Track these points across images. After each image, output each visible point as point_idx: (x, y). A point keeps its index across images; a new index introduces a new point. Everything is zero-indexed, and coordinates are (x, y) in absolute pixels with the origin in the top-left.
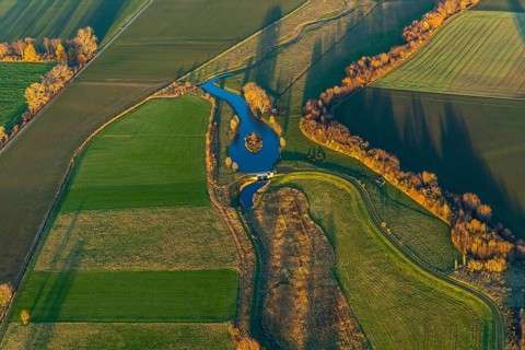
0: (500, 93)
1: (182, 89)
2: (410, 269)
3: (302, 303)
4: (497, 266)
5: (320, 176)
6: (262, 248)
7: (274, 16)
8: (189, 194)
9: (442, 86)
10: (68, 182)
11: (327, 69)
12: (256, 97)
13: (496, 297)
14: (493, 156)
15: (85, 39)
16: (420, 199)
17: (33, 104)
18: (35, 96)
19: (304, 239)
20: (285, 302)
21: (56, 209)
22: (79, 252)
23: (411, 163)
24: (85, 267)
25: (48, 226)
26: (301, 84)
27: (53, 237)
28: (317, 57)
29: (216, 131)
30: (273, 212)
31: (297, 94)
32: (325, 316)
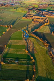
0: (47, 33)
1: (20, 30)
2: (40, 46)
3: (31, 48)
4: (47, 46)
5: (32, 38)
6: (28, 44)
7: (28, 25)
8: (21, 39)
9: (42, 32)
10: (10, 37)
11: (33, 30)
12: (27, 32)
13: (47, 49)
14: (47, 38)
15: (12, 26)
16: (41, 41)
17: (7, 31)
18: (7, 30)
19: (31, 43)
20: (30, 48)
21: (10, 39)
22: (12, 43)
23: (40, 38)
26: (30, 31)
27: (9, 42)
28: (32, 29)
29: (23, 34)
30: (28, 41)
31: (30, 32)
32: (33, 49)
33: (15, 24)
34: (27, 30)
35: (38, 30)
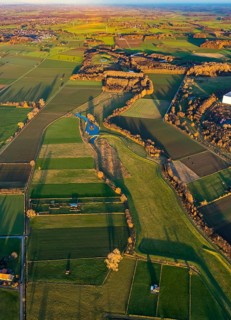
0: (153, 118)
1: (70, 115)
2: (137, 157)
3: (111, 164)
4: (157, 155)
5: (110, 136)
6: (99, 152)
7: (91, 98)
8: (78, 140)
9: (137, 116)
10: (43, 137)
11: (108, 111)
12: (91, 117)
13: (158, 162)
14: (153, 131)
15: (42, 102)
16: (137, 141)
17: (30, 118)
18: (30, 116)
19: (109, 150)
20: (107, 164)
21: (42, 144)
22: (50, 154)
23: (133, 133)
24: (53, 157)
25: (41, 147)
26: (101, 115)
27: (42, 151)
28: (104, 109)
29: (81, 125)
30: (100, 144)
31: (101, 117)
32: (117, 167)
33: (51, 99)
34: (92, 113)
35: (125, 112)
